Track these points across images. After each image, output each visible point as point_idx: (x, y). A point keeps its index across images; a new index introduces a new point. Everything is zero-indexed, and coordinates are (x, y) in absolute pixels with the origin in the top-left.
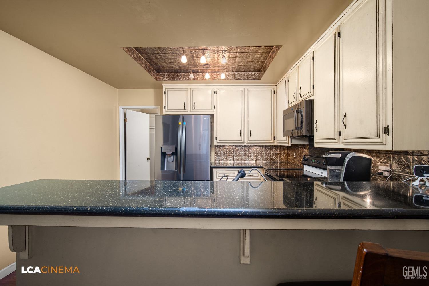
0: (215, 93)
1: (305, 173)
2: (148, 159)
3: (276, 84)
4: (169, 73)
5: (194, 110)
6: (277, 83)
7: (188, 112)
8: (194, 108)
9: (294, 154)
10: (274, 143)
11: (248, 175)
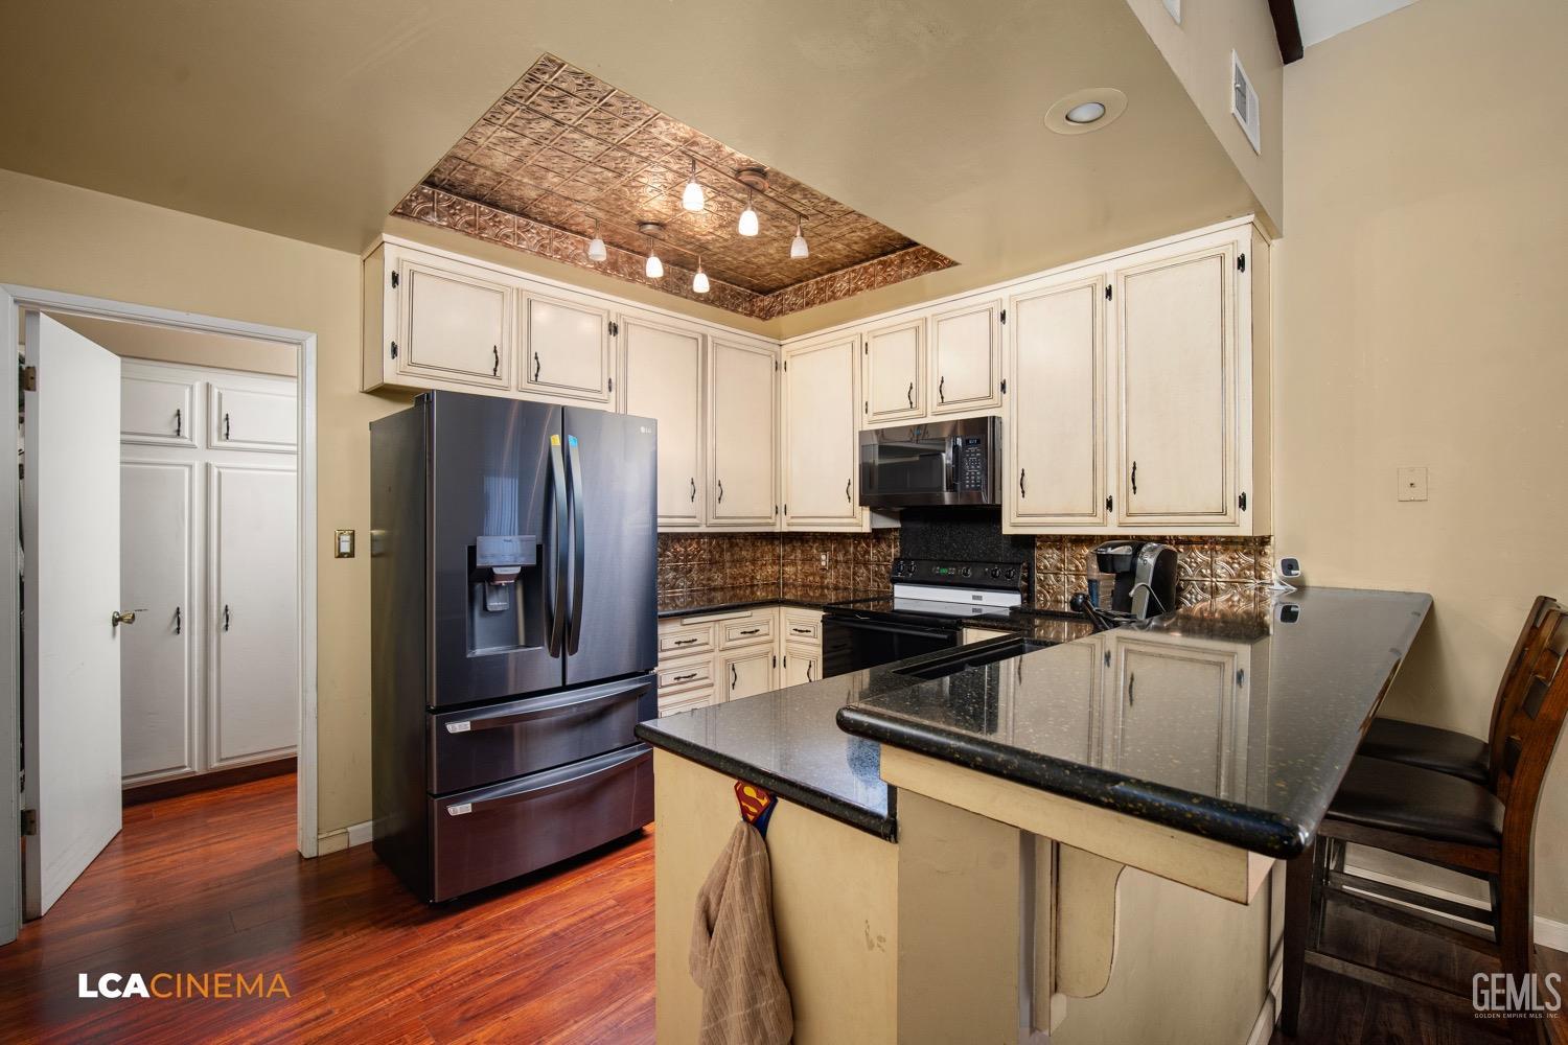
0: (610, 330)
1: (898, 605)
2: (115, 621)
3: (782, 342)
4: (454, 198)
5: (532, 386)
6: (787, 341)
7: (506, 389)
8: (534, 378)
9: (823, 557)
10: (774, 525)
11: (745, 633)
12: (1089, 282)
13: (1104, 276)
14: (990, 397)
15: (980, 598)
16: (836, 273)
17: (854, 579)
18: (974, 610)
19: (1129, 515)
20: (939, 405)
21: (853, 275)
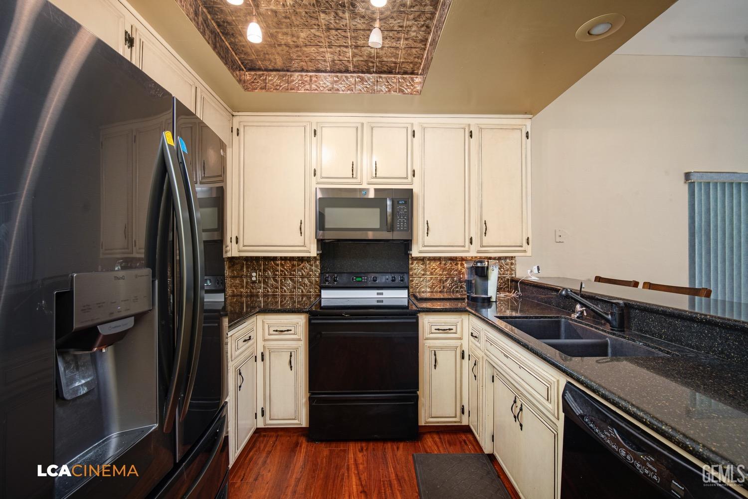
12: (463, 126)
13: (469, 125)
14: (406, 178)
15: (382, 294)
16: (320, 74)
17: (281, 288)
18: (378, 301)
19: (482, 246)
20: (373, 178)
21: (335, 79)
